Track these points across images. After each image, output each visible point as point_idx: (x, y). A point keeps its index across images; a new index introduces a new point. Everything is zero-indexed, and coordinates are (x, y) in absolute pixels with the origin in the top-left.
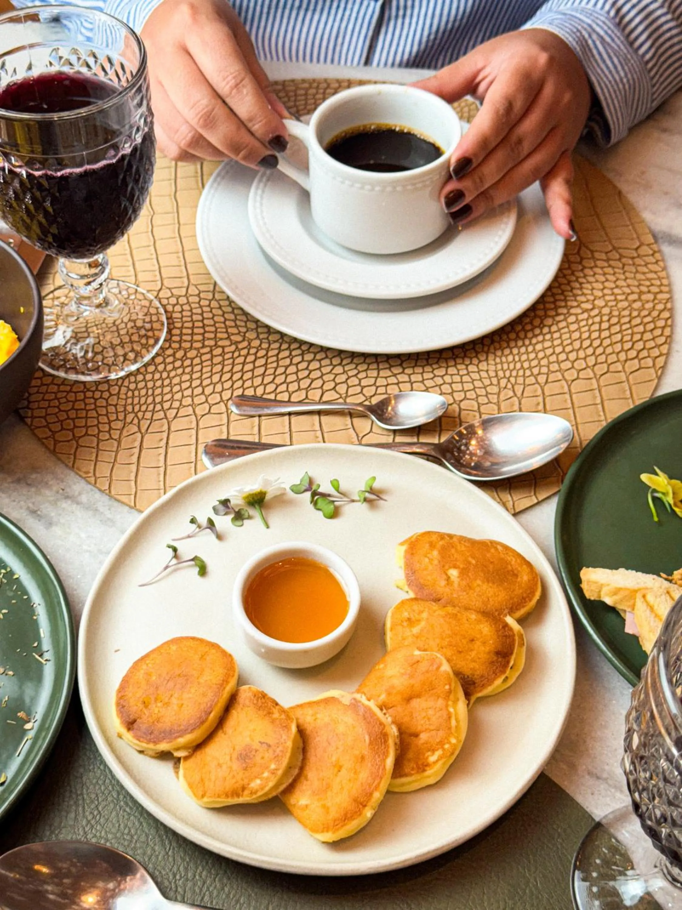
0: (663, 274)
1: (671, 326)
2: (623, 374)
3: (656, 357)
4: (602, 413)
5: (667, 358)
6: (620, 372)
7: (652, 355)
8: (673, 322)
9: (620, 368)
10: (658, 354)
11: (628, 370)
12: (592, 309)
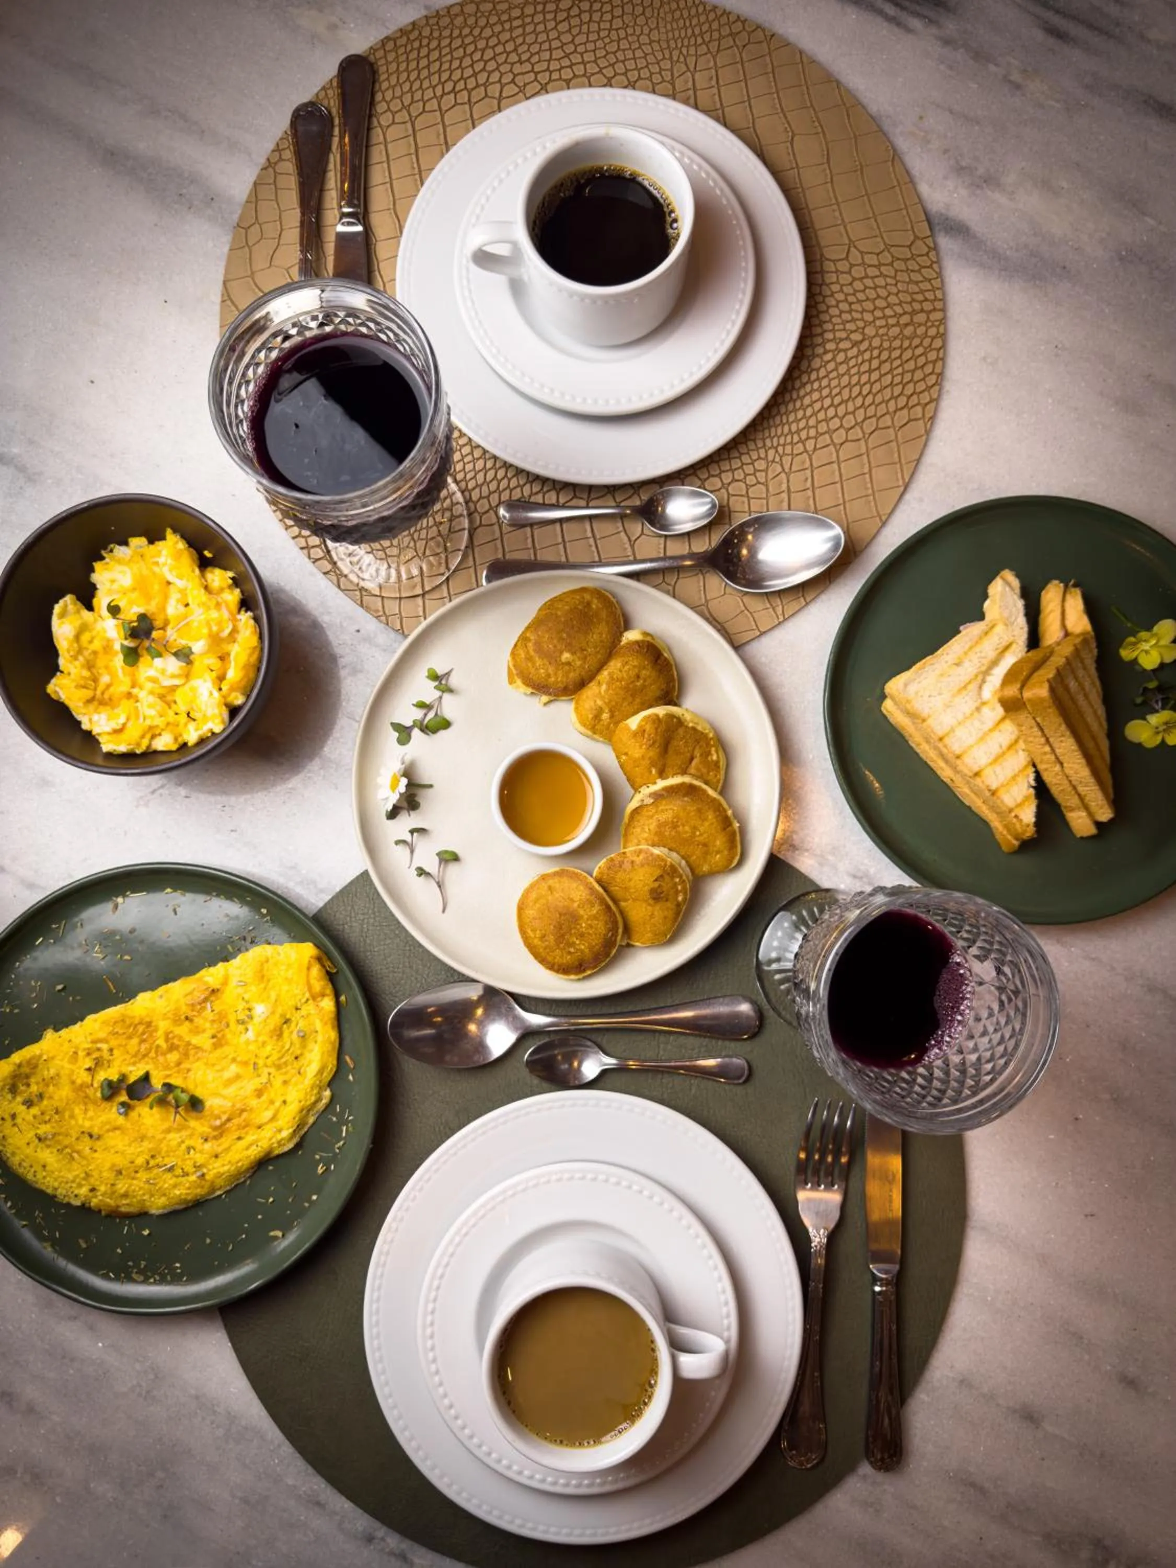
0: (937, 283)
1: (943, 359)
2: (891, 431)
3: (926, 404)
4: (869, 485)
5: (937, 404)
6: (889, 427)
7: (922, 402)
8: (945, 353)
9: (889, 423)
10: (928, 400)
11: (897, 424)
12: (862, 341)
